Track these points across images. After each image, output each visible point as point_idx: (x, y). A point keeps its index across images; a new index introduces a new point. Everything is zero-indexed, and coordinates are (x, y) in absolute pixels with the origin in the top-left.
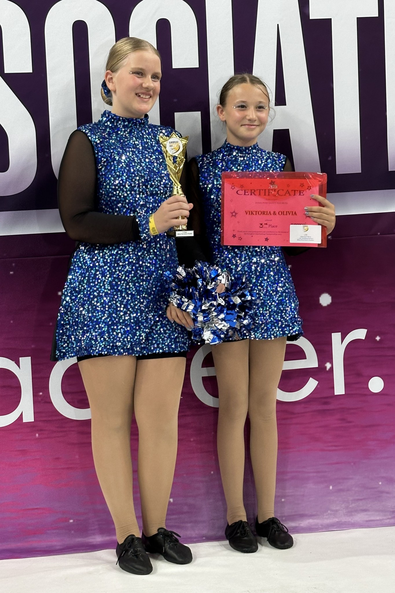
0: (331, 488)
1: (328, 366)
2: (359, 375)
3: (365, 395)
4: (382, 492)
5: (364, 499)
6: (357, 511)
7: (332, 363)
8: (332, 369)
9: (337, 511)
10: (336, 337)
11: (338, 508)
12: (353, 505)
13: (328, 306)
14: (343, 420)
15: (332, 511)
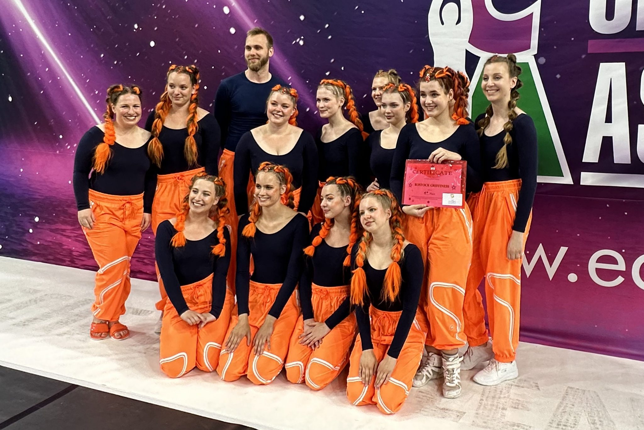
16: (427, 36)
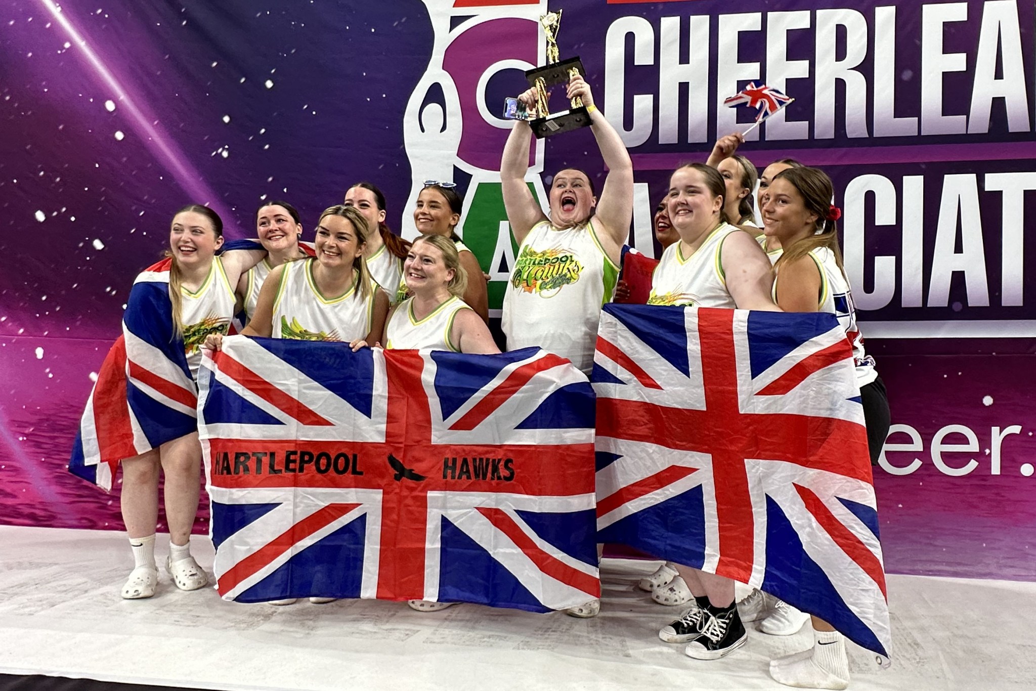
0: (984, 545)
1: (987, 451)
2: (1014, 460)
3: (1018, 477)
4: (1028, 554)
5: (1013, 558)
6: (1005, 566)
7: (990, 449)
8: (990, 454)
9: (989, 564)
10: (995, 430)
11: (990, 562)
12: (1003, 561)
13: (990, 406)
14: (998, 494)
15: (985, 563)
16: (402, 147)
